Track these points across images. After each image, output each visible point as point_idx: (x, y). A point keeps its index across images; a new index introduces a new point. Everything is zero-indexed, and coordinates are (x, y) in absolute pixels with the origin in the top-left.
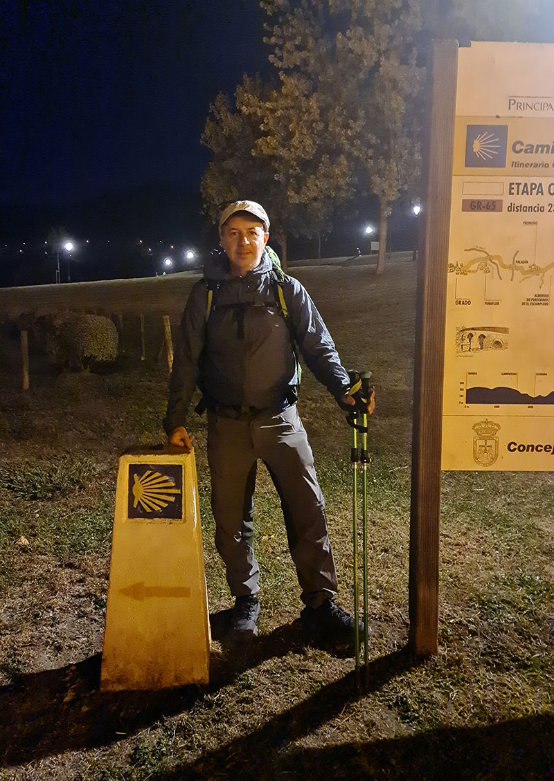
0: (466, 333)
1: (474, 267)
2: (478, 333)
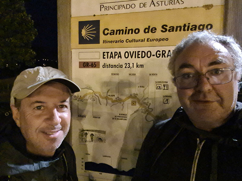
0: (84, 133)
1: (86, 98)
2: (90, 133)
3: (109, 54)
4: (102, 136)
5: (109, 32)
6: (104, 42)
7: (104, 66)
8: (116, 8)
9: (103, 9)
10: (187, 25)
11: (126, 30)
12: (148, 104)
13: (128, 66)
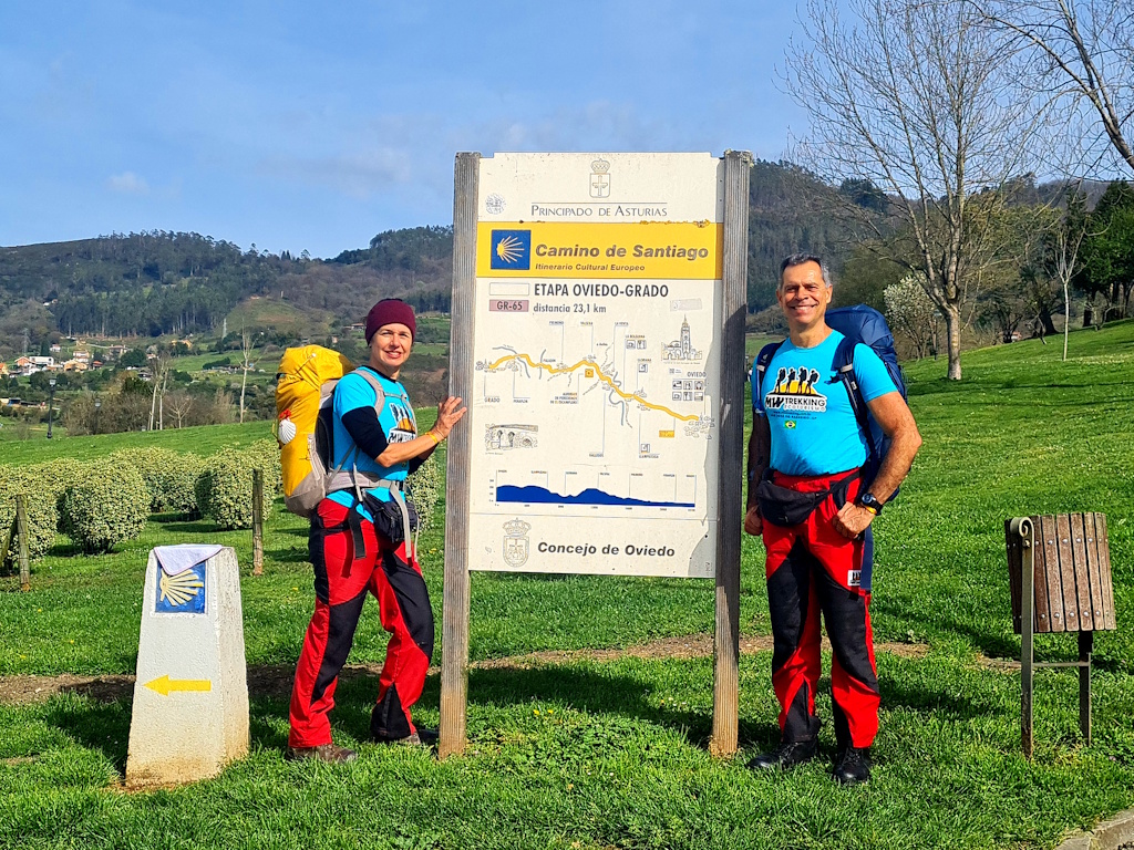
0: (496, 431)
1: (502, 365)
2: (508, 431)
3: (547, 288)
4: (530, 435)
5: (548, 251)
6: (539, 266)
7: (537, 308)
8: (560, 212)
9: (537, 212)
10: (672, 248)
11: (576, 250)
12: (614, 374)
13: (579, 308)
